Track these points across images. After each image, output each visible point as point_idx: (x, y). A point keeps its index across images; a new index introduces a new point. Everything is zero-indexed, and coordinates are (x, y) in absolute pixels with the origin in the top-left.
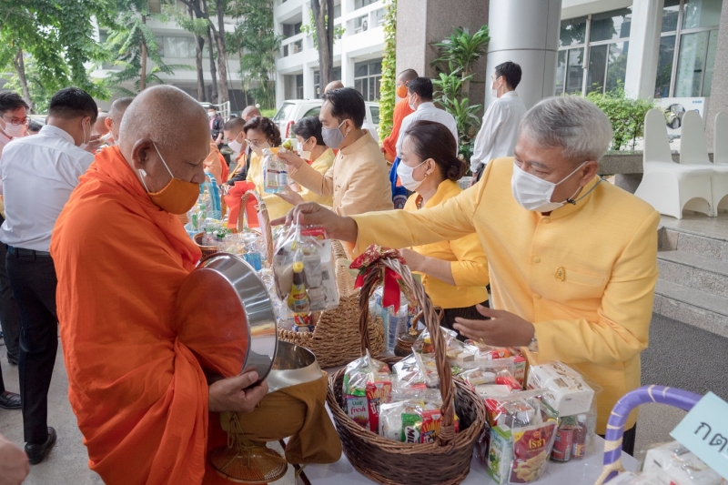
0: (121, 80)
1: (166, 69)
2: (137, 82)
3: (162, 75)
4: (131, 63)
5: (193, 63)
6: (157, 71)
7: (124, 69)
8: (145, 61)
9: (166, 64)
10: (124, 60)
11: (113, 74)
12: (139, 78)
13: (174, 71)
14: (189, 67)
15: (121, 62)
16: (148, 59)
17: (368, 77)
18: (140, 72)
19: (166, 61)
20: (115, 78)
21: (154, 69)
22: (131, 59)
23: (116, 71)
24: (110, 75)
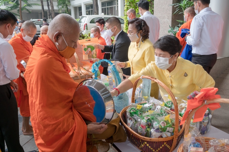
0: (12, 9)
1: (29, 5)
2: (18, 10)
3: (28, 8)
4: (15, 3)
5: (40, 3)
6: (26, 6)
7: (13, 5)
8: (21, 2)
9: (29, 3)
10: (13, 2)
11: (8, 7)
12: (19, 9)
13: (32, 6)
14: (38, 5)
15: (11, 3)
16: (22, 1)
17: (106, 7)
18: (19, 6)
19: (29, 2)
20: (9, 9)
21: (25, 5)
22: (15, 2)
23: (10, 6)
24: (7, 8)
